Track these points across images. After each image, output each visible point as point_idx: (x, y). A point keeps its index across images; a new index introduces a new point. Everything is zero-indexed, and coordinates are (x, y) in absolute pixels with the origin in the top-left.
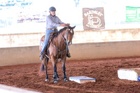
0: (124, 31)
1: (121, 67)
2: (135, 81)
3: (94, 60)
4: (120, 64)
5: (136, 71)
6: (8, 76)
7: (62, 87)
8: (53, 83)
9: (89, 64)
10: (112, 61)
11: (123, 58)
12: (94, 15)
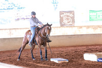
0: (88, 27)
1: (86, 52)
2: (95, 62)
3: (67, 47)
4: (85, 50)
5: (96, 54)
6: (8, 58)
7: (46, 66)
8: (39, 63)
9: (64, 50)
10: (80, 48)
11: (87, 46)
12: (68, 16)
